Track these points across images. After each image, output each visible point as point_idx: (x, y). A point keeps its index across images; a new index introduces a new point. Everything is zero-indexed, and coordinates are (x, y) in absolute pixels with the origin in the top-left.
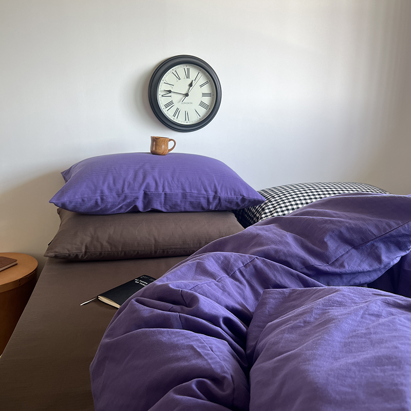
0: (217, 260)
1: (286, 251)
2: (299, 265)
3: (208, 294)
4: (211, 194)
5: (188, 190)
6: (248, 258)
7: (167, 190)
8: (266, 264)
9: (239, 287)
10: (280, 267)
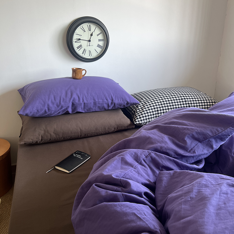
0: (131, 155)
1: (166, 147)
2: (173, 154)
3: (132, 178)
4: (110, 101)
5: (97, 100)
6: (147, 152)
7: (85, 101)
8: (157, 155)
9: (145, 170)
10: (164, 156)
